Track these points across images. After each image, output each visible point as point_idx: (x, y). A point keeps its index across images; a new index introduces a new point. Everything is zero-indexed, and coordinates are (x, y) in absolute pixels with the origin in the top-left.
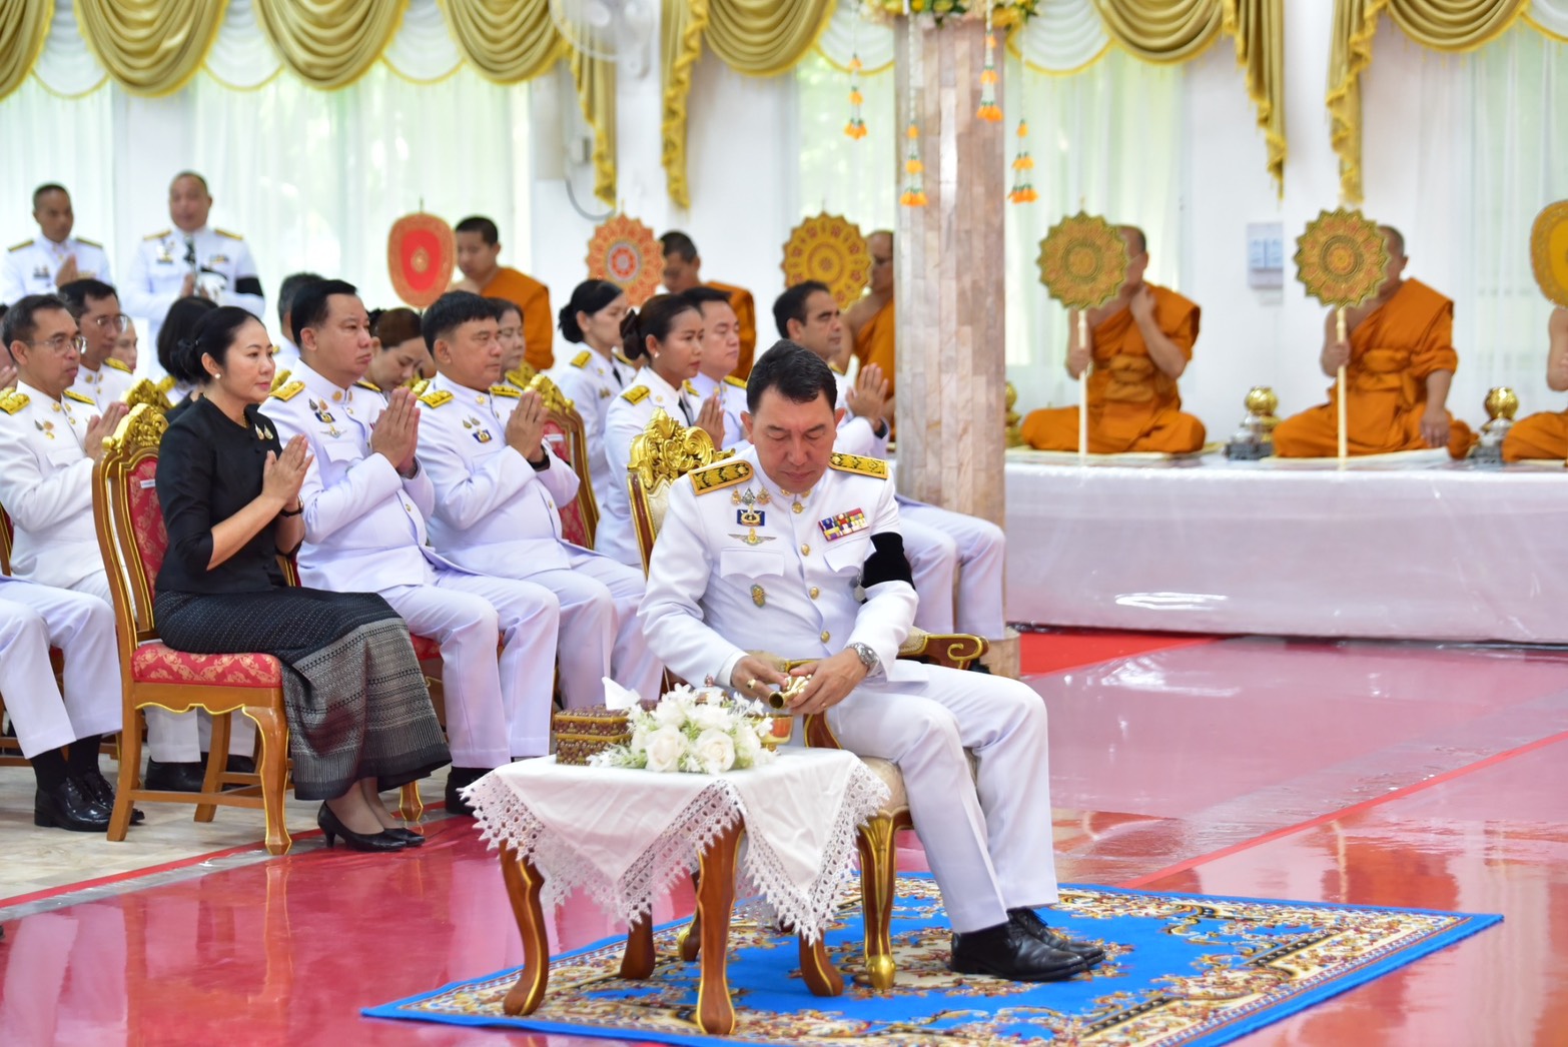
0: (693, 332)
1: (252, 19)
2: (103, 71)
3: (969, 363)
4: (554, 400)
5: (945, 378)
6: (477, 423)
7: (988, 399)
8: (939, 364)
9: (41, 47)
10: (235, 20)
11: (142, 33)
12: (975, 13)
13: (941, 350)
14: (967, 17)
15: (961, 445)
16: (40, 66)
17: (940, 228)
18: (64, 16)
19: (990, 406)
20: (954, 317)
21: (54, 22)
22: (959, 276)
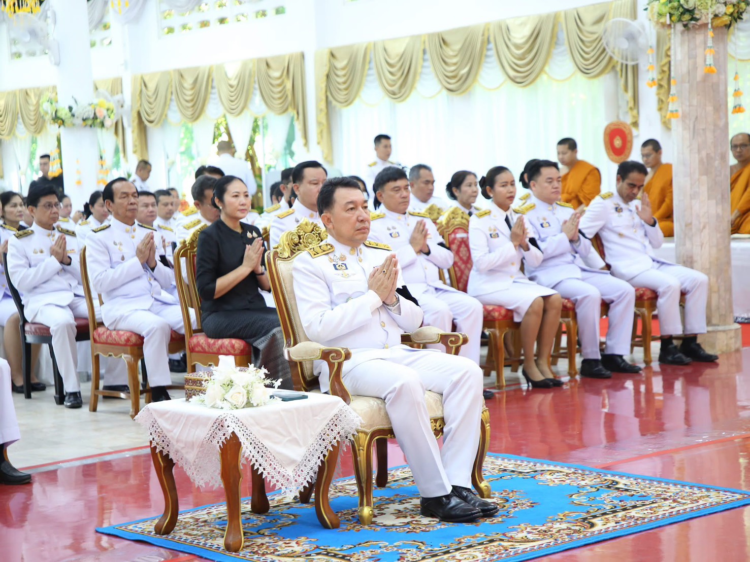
0: (507, 182)
1: (494, 59)
2: (440, 87)
3: (706, 194)
4: (462, 218)
5: (694, 202)
6: (394, 228)
7: (716, 211)
8: (691, 195)
9: (418, 78)
10: (488, 60)
11: (453, 68)
12: (703, 20)
13: (691, 188)
14: (699, 23)
15: (702, 234)
16: (418, 85)
17: (690, 129)
18: (426, 64)
19: (718, 216)
20: (697, 172)
21: (423, 67)
22: (699, 151)
